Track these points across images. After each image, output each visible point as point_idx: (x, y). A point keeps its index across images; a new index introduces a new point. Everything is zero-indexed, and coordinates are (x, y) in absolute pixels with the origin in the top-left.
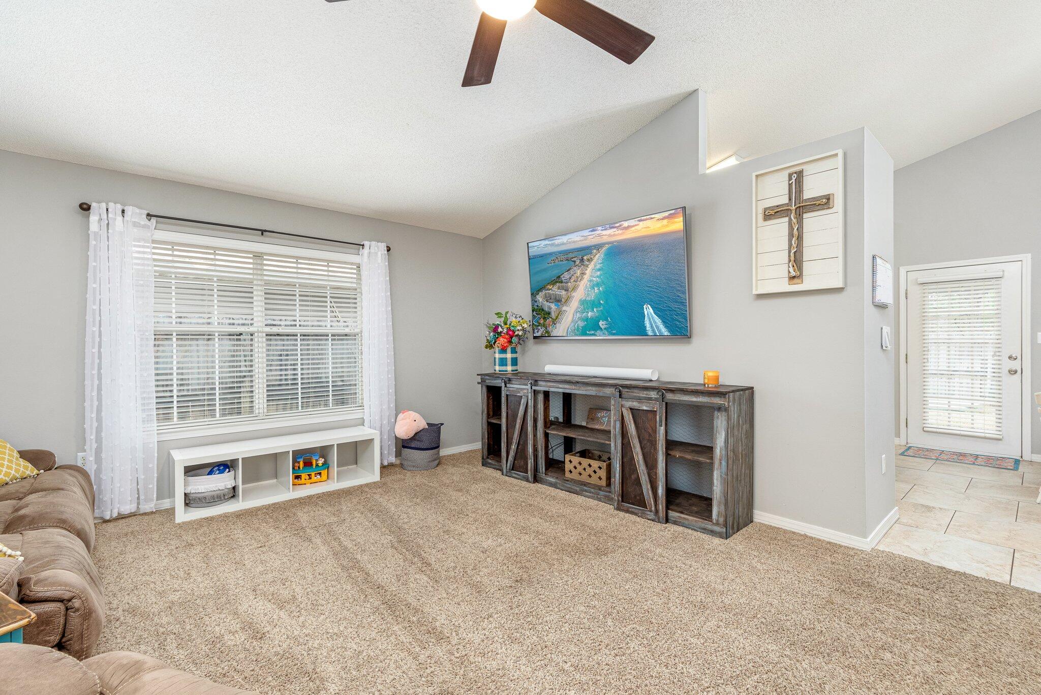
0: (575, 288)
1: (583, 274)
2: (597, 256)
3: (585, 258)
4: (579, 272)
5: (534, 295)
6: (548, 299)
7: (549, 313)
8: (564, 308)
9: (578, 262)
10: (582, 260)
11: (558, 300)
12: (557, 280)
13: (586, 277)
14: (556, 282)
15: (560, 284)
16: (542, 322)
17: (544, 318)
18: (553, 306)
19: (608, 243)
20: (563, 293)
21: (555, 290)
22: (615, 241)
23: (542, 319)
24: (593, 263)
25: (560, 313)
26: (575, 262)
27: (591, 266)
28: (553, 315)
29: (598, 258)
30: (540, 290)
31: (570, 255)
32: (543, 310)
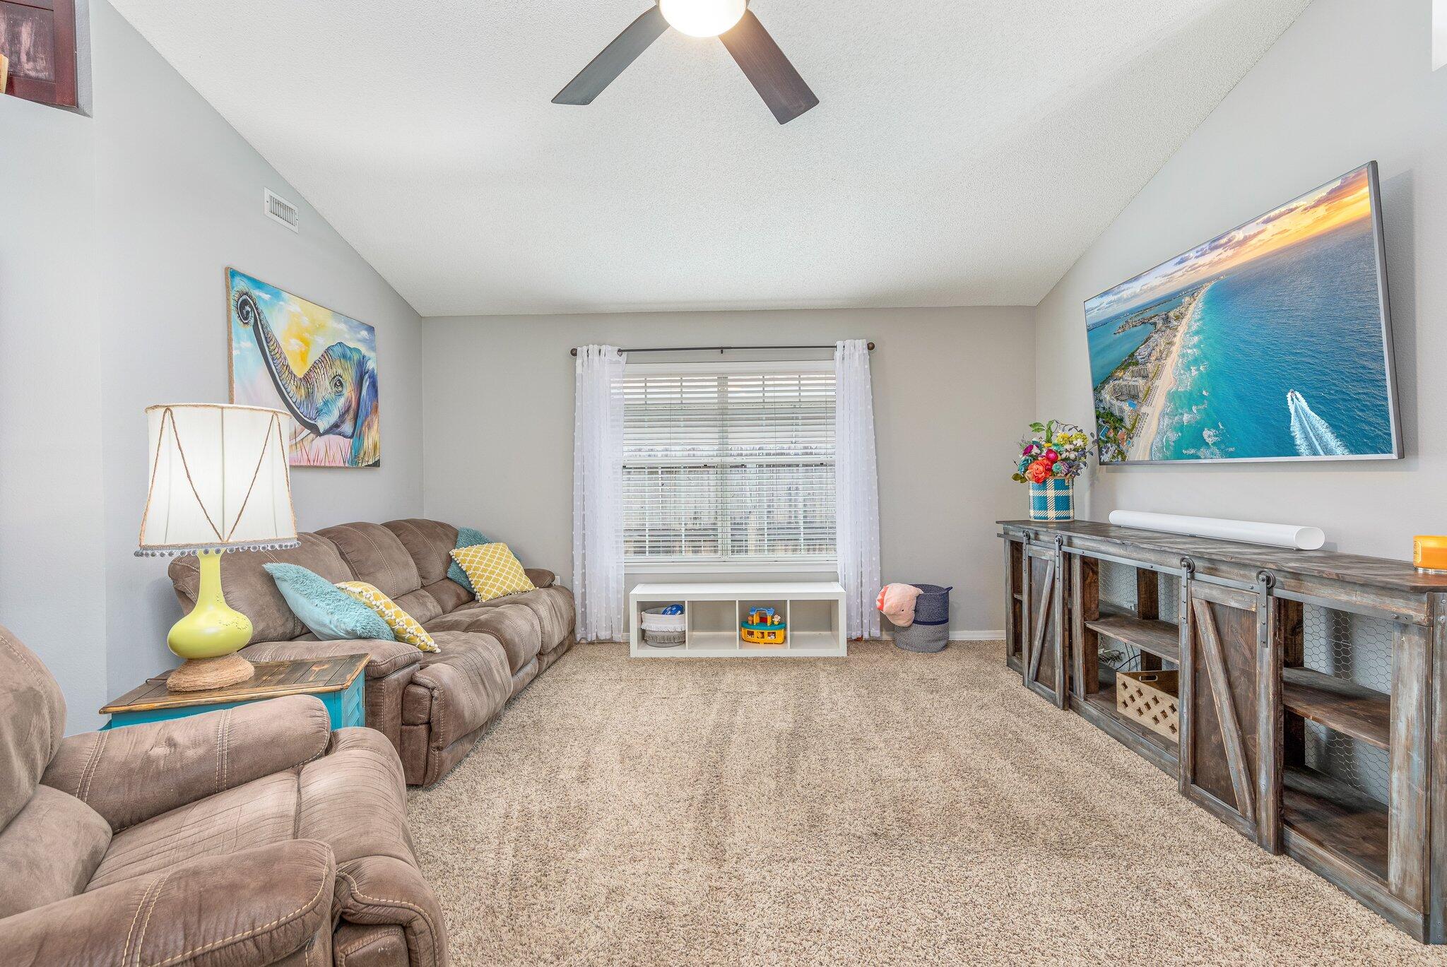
0: (1157, 374)
1: (1171, 344)
2: (1191, 308)
3: (1171, 314)
4: (1162, 342)
5: (1097, 390)
6: (1119, 395)
7: (1121, 420)
8: (1144, 409)
9: (1160, 324)
10: (1167, 320)
11: (1132, 396)
12: (1130, 361)
13: (1174, 349)
14: (1129, 365)
15: (1136, 368)
16: (1112, 435)
17: (1115, 428)
18: (1126, 407)
19: (1208, 280)
20: (1141, 382)
21: (1127, 379)
22: (1222, 274)
23: (1111, 431)
24: (1184, 321)
25: (1138, 418)
26: (1155, 324)
27: (1182, 329)
28: (1128, 423)
29: (1194, 311)
30: (1106, 381)
31: (1148, 314)
32: (1112, 415)
